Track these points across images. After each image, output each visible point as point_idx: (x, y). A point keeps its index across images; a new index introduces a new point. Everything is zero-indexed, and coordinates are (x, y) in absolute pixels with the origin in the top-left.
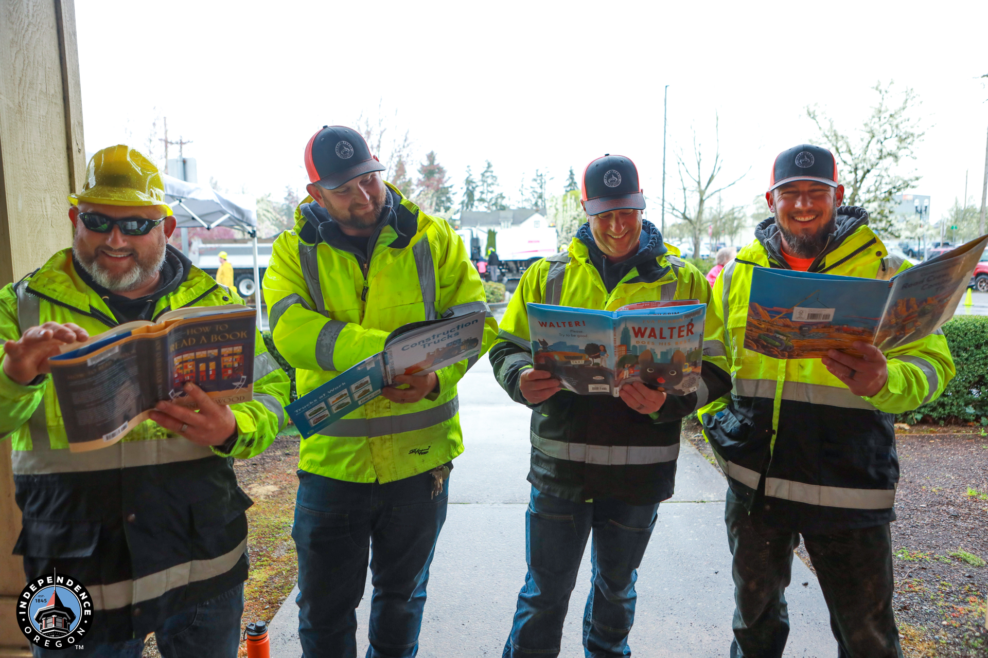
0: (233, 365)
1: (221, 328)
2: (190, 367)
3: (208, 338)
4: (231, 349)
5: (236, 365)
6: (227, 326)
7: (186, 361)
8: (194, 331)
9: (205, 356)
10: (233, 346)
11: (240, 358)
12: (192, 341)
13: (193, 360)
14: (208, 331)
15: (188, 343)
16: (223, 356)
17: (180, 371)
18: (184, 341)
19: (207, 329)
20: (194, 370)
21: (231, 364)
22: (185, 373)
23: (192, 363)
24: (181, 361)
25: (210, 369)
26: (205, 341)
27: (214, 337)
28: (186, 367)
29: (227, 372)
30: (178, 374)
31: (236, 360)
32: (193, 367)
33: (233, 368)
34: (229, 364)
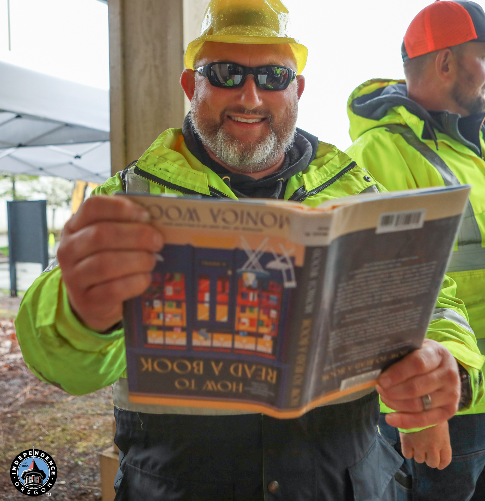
0: (163, 305)
1: (187, 383)
2: (245, 320)
3: (208, 368)
4: (169, 341)
5: (157, 304)
6: (177, 384)
7: (250, 334)
8: (232, 387)
9: (216, 336)
10: (164, 347)
11: (149, 317)
12: (236, 370)
13: (238, 333)
14: (208, 383)
15: (244, 371)
16: (183, 329)
17: (264, 317)
18: (249, 375)
19: (210, 385)
20: (238, 309)
21: (167, 309)
22: (256, 310)
23: (242, 328)
24: (260, 340)
25: (207, 305)
26: (213, 364)
27: (199, 370)
28: (252, 322)
29: (175, 291)
30: (268, 314)
31: (158, 317)
32: (239, 319)
33: (163, 298)
34: (171, 308)
